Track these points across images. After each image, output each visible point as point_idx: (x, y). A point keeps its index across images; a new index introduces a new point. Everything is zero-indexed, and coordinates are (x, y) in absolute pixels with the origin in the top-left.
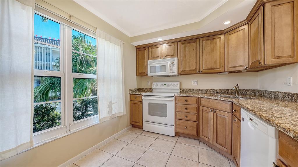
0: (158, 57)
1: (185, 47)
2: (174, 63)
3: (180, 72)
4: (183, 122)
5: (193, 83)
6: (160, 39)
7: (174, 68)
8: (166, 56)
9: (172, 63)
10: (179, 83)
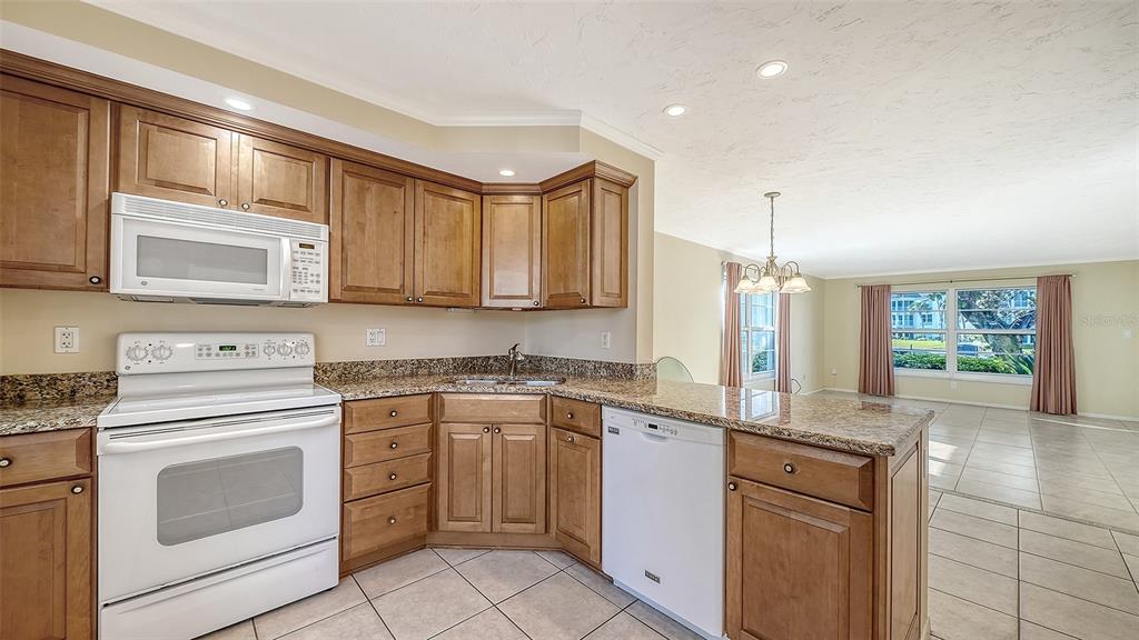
0: (203, 190)
1: (361, 192)
2: (312, 247)
3: (337, 294)
4: (378, 502)
5: (369, 337)
6: (239, 103)
7: (312, 269)
8: (261, 201)
9: (301, 245)
10: (309, 339)
